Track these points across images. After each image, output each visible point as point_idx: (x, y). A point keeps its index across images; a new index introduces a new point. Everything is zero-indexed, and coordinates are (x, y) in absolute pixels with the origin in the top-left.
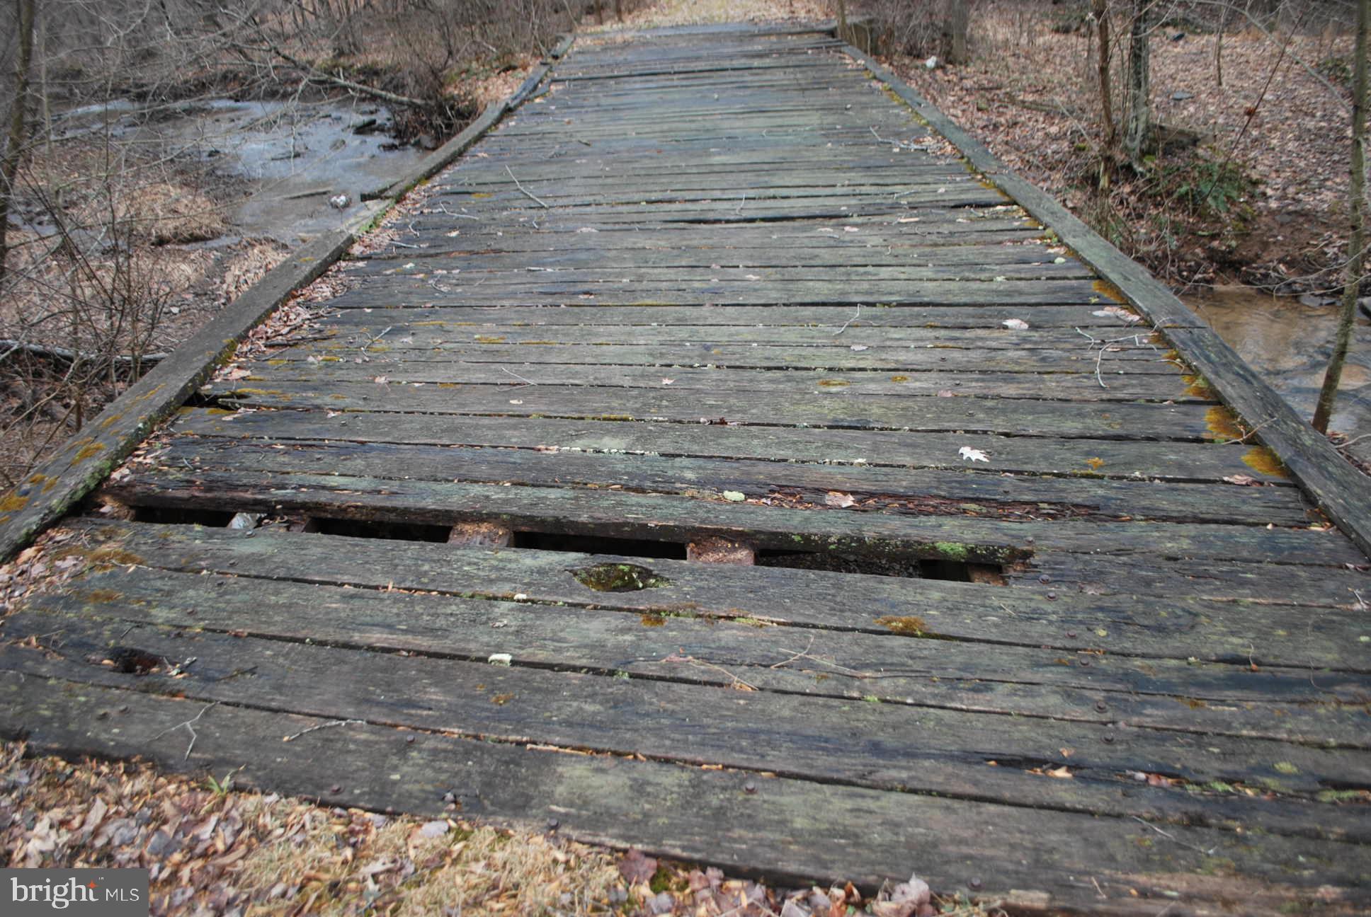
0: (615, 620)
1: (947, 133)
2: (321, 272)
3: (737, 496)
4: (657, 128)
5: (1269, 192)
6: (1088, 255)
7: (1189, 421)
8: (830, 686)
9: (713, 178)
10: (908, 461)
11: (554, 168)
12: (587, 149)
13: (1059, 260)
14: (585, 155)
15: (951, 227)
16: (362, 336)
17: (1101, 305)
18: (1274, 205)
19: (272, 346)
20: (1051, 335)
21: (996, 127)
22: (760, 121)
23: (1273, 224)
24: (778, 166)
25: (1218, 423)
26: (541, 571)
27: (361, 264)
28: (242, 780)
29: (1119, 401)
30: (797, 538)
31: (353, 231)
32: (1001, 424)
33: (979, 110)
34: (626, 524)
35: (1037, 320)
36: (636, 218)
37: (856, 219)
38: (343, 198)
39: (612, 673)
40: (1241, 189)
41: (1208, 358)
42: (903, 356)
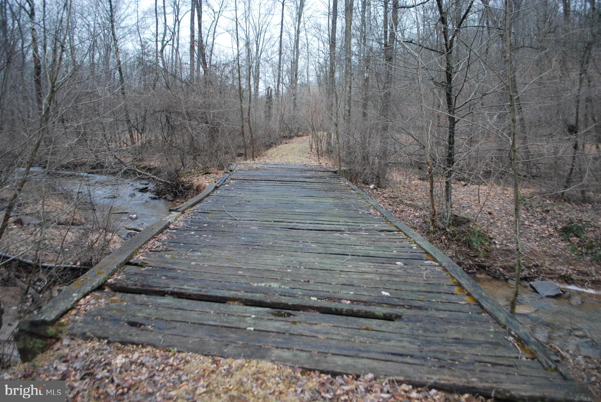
0: (282, 323)
1: (378, 209)
2: (161, 232)
3: (315, 299)
4: (274, 199)
5: (497, 242)
6: (424, 247)
7: (450, 289)
8: (346, 338)
9: (296, 216)
10: (366, 294)
11: (238, 208)
12: (248, 203)
13: (414, 248)
14: (248, 205)
15: (379, 237)
16: (182, 251)
17: (427, 260)
18: (498, 247)
19: (151, 251)
20: (410, 267)
21: (396, 211)
22: (311, 200)
23: (497, 253)
24: (319, 214)
25: (459, 290)
26: (258, 312)
27: (174, 231)
28: (180, 349)
29: (430, 284)
30: (333, 310)
31: (170, 220)
32: (394, 287)
33: (390, 205)
34: (282, 303)
35: (406, 263)
36: (270, 226)
37: (347, 232)
38: (135, 215)
39: (284, 333)
40: (486, 240)
41: (458, 274)
42: (364, 269)
